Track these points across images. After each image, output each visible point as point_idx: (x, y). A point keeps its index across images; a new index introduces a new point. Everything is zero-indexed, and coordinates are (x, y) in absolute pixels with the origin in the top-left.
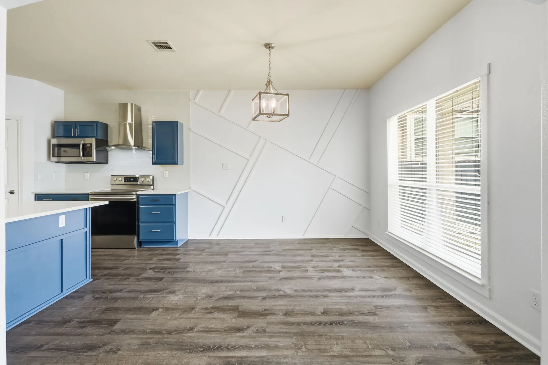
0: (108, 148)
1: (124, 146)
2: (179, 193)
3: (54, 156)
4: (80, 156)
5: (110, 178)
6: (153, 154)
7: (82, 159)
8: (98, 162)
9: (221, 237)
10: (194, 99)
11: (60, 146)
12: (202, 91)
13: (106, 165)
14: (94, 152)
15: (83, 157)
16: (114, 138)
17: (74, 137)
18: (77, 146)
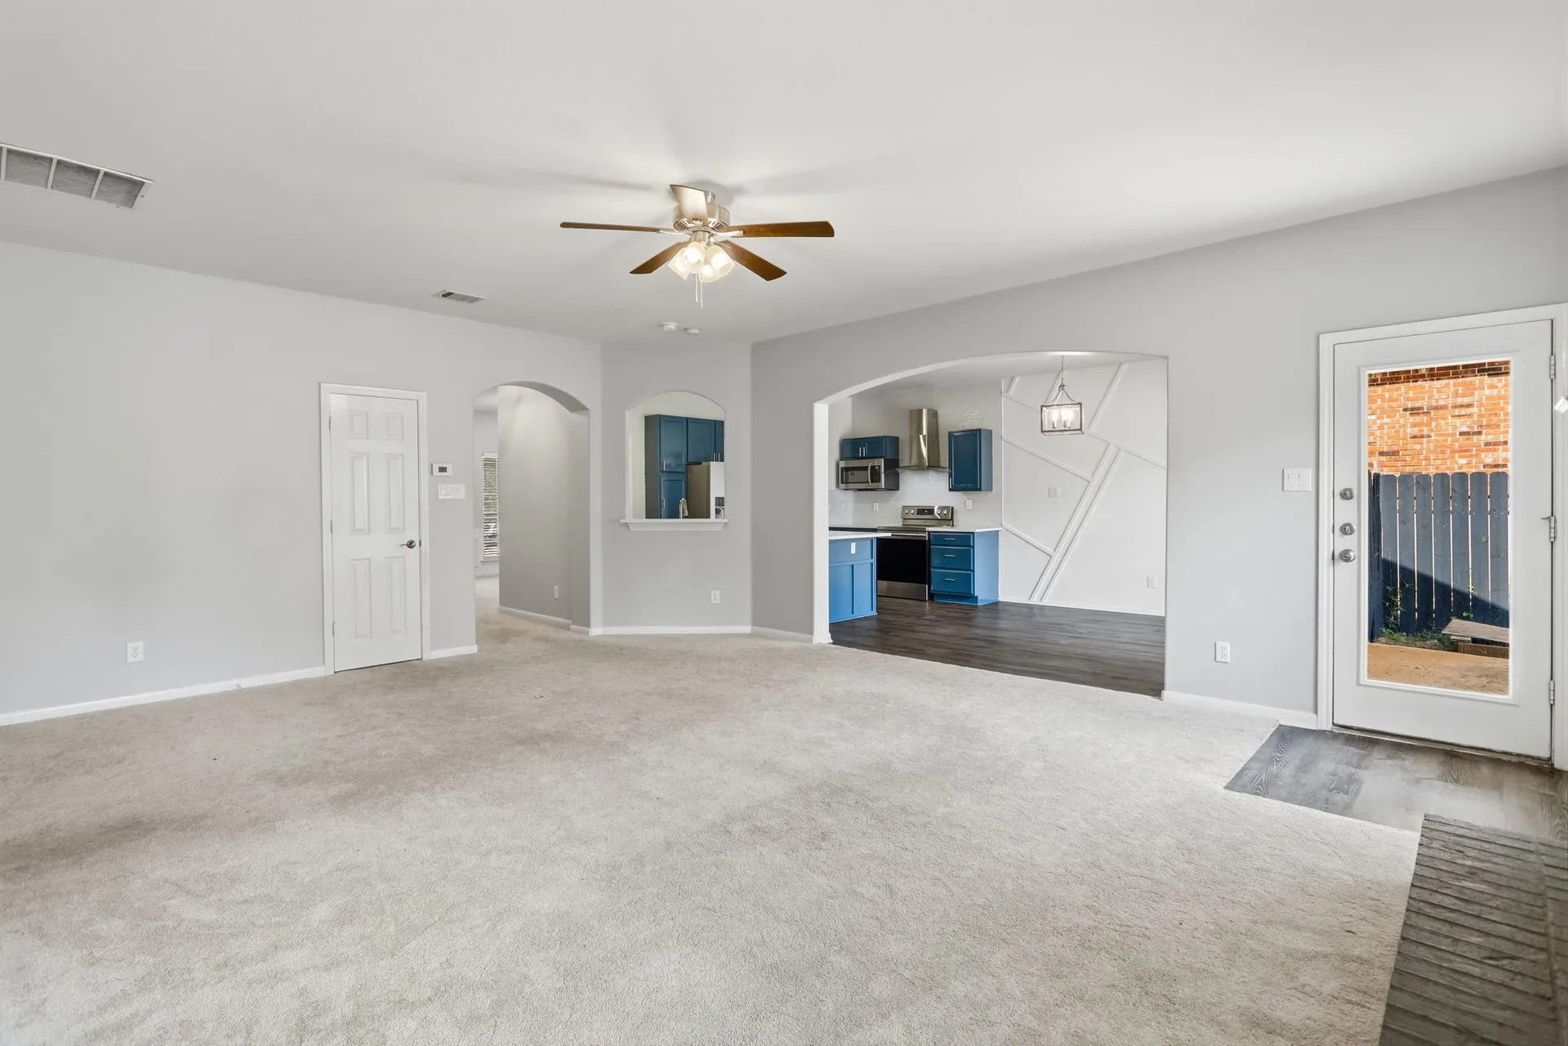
0: (900, 470)
1: (920, 467)
2: (977, 531)
3: (842, 483)
4: (868, 482)
5: (900, 511)
6: (950, 476)
7: (871, 485)
8: (887, 489)
9: (1046, 602)
10: (1008, 390)
11: (846, 469)
12: (1018, 378)
13: (897, 492)
14: (883, 475)
15: (872, 482)
16: (905, 458)
17: (862, 458)
18: (866, 468)
